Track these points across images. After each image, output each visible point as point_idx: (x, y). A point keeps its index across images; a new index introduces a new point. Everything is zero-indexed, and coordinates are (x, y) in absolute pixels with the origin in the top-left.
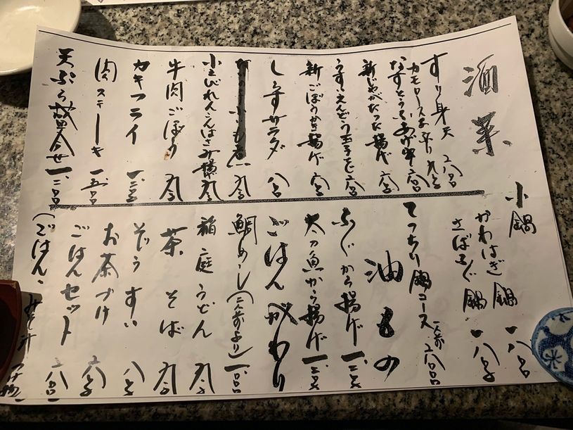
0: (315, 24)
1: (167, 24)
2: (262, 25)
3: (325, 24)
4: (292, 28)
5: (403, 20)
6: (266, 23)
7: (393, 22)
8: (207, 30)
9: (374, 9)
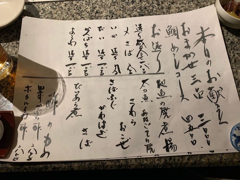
0: (121, 9)
1: (61, 9)
2: (100, 9)
3: (126, 9)
4: (112, 10)
5: (157, 7)
6: (101, 8)
7: (153, 7)
8: (77, 12)
9: (145, 3)
